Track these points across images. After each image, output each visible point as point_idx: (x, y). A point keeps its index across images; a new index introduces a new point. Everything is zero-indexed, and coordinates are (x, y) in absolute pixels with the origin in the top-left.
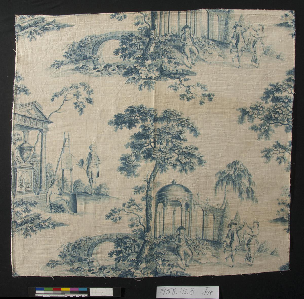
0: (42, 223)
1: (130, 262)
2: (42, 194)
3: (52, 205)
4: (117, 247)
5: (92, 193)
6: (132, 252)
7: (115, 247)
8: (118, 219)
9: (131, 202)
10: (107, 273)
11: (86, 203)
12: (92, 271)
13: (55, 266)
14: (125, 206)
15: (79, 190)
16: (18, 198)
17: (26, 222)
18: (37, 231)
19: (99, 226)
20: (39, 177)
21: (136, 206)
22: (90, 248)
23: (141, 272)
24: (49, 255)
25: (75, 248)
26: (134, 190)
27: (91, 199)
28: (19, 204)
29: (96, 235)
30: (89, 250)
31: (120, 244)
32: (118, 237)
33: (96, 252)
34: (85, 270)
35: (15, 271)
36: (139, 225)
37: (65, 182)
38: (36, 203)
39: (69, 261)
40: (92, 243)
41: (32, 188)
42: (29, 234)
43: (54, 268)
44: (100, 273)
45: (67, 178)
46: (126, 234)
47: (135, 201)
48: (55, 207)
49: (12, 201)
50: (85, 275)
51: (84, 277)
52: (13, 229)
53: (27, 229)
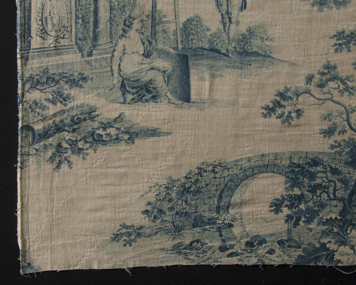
0: (101, 130)
1: (324, 224)
2: (100, 54)
3: (126, 82)
4: (291, 186)
5: (228, 51)
6: (331, 199)
7: (286, 188)
8: (294, 115)
9: (326, 71)
10: (267, 255)
11: (213, 76)
12: (228, 249)
13: (134, 241)
14: (312, 83)
15: (196, 44)
16: (36, 65)
17: (59, 129)
18: (88, 151)
19: (247, 135)
20: (92, 9)
21: (339, 82)
22: (223, 191)
23: (352, 251)
24: (119, 212)
25: (185, 193)
26: (334, 41)
27: (227, 67)
28: (38, 81)
29: (239, 157)
30: (220, 197)
31: (298, 178)
32: (295, 161)
33: (238, 201)
34: (212, 247)
35: (27, 258)
36: (346, 131)
37: (161, 22)
38: (84, 79)
39: (169, 225)
40: (230, 177)
41: (74, 39)
42: (66, 159)
43: (131, 245)
44: (249, 255)
45: (164, 13)
46: (313, 153)
47: (338, 69)
48: (133, 88)
49: (19, 75)
50: (212, 260)
51: (209, 266)
52: (22, 147)
53: (59, 145)
